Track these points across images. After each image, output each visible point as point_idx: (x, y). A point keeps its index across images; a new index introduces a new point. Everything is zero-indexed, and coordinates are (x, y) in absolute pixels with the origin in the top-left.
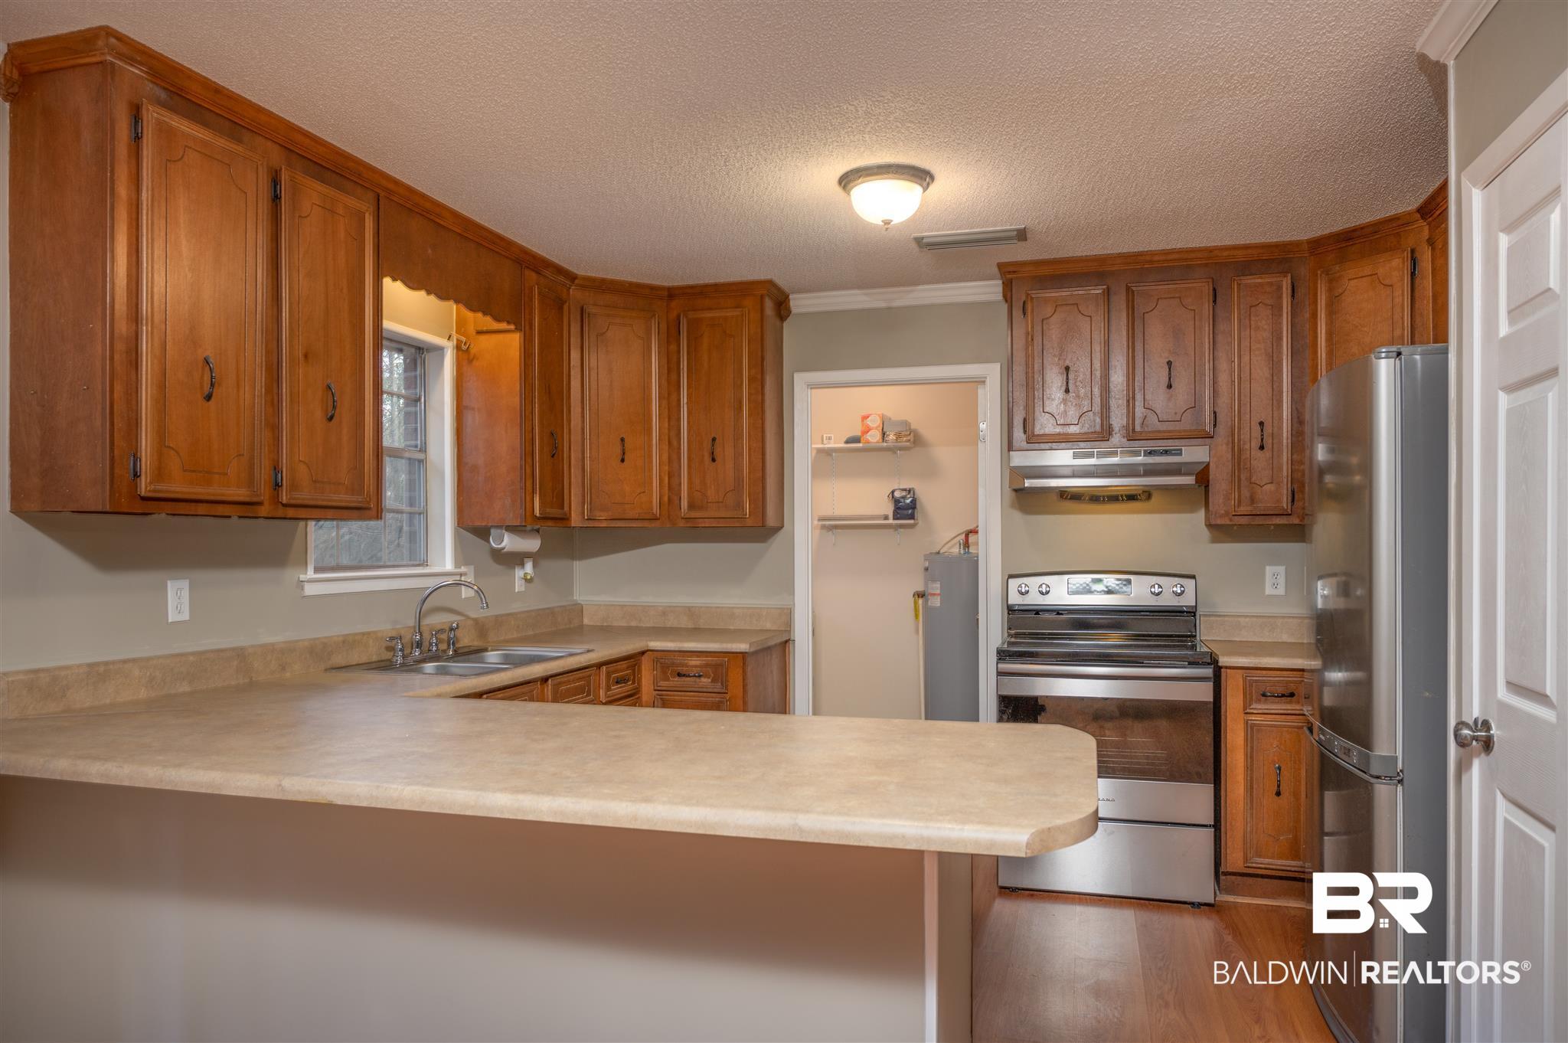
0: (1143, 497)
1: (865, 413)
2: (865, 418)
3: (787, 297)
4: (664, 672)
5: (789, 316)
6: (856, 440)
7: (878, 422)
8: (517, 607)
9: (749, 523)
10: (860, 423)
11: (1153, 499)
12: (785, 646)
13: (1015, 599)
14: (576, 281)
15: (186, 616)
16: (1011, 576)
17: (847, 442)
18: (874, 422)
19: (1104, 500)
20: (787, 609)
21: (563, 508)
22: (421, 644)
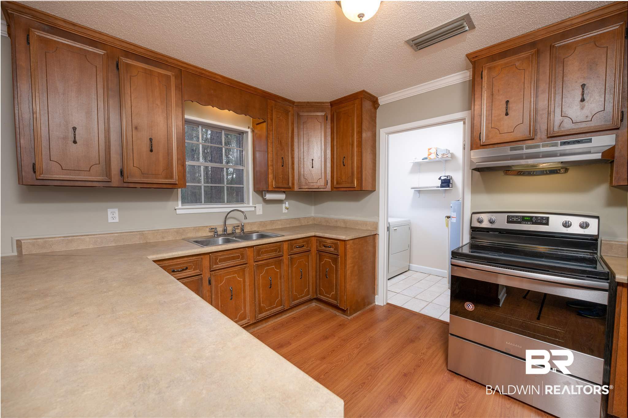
0: (562, 171)
1: (429, 148)
2: (429, 149)
3: (377, 99)
4: (320, 244)
5: (378, 107)
6: (426, 158)
7: (435, 150)
8: (283, 217)
9: (356, 189)
10: (428, 152)
11: (569, 172)
12: (374, 237)
13: (476, 224)
14: (295, 104)
15: (117, 220)
16: (474, 213)
17: (423, 159)
18: (433, 151)
19: (533, 173)
20: (376, 222)
21: (289, 184)
22: (227, 230)
